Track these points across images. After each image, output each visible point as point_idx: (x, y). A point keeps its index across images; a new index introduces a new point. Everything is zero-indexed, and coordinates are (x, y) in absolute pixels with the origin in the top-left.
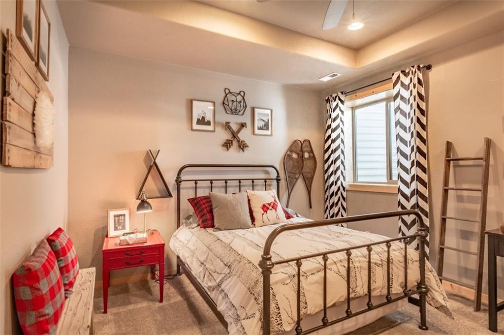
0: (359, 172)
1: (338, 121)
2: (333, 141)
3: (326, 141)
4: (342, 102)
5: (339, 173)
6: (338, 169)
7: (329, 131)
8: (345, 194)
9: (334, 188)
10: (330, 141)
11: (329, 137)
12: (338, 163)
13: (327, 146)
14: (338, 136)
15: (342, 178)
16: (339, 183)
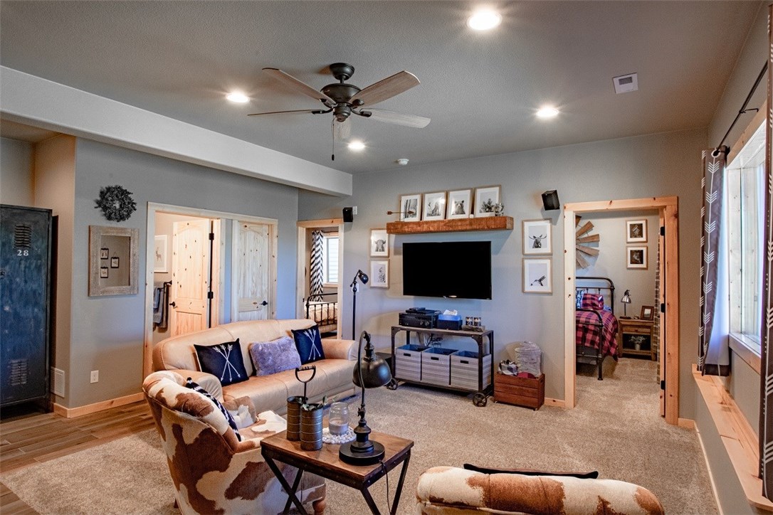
0: (330, 277)
1: (319, 247)
2: (316, 258)
3: (312, 258)
4: (322, 236)
5: (319, 277)
6: (319, 274)
7: (314, 252)
8: (322, 289)
9: (317, 286)
10: (314, 258)
11: (314, 255)
12: (319, 271)
13: (312, 261)
14: (319, 256)
15: (321, 280)
16: (319, 283)
